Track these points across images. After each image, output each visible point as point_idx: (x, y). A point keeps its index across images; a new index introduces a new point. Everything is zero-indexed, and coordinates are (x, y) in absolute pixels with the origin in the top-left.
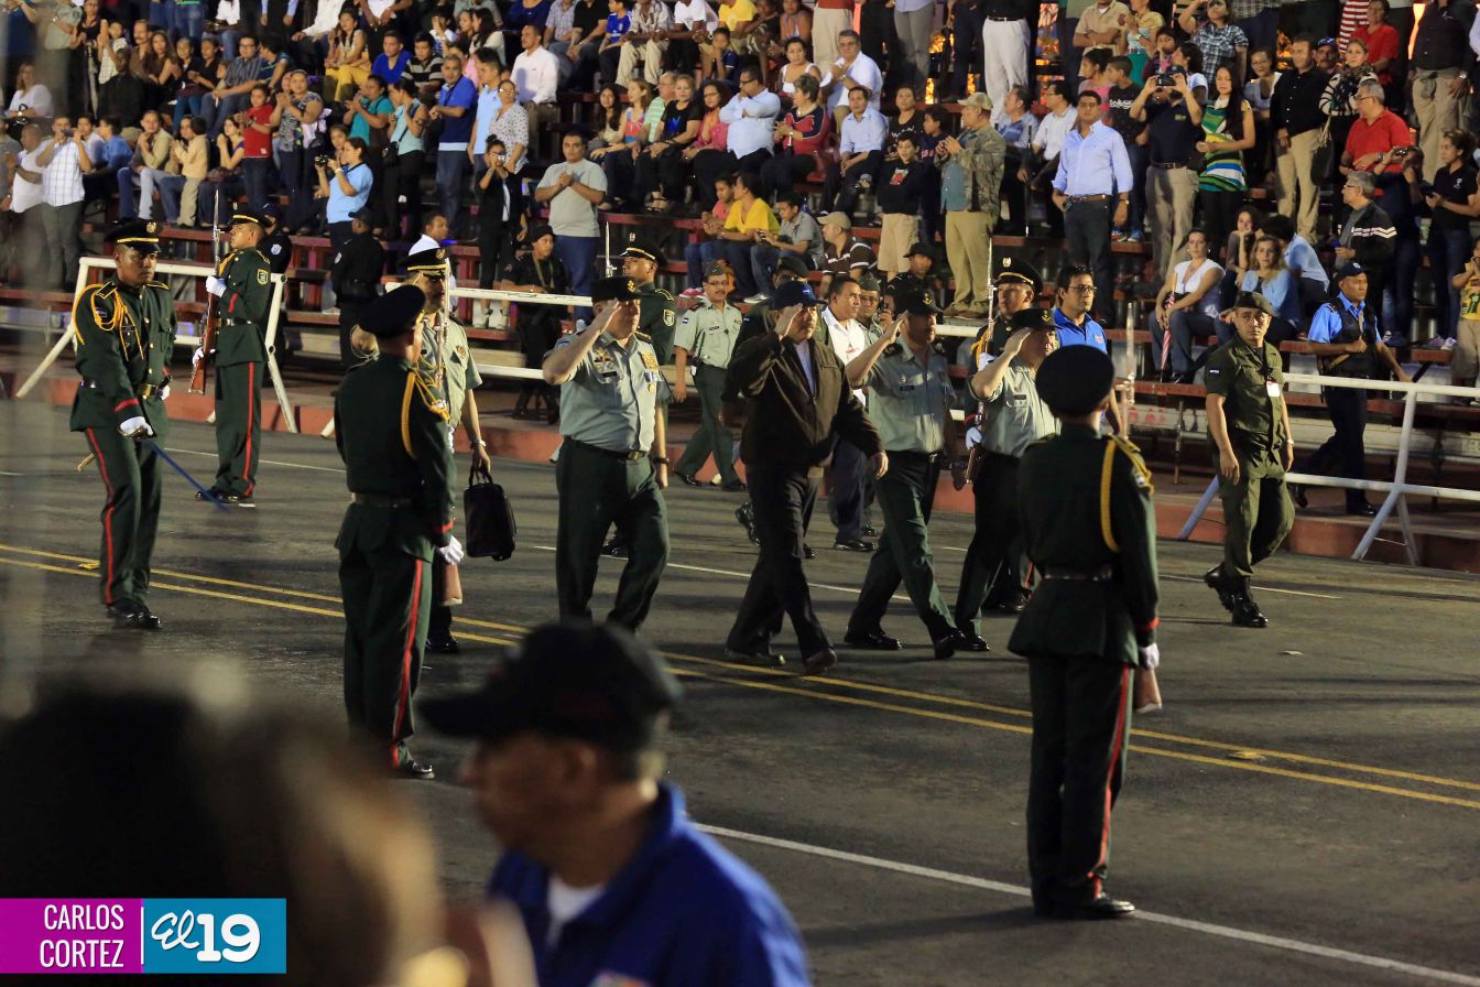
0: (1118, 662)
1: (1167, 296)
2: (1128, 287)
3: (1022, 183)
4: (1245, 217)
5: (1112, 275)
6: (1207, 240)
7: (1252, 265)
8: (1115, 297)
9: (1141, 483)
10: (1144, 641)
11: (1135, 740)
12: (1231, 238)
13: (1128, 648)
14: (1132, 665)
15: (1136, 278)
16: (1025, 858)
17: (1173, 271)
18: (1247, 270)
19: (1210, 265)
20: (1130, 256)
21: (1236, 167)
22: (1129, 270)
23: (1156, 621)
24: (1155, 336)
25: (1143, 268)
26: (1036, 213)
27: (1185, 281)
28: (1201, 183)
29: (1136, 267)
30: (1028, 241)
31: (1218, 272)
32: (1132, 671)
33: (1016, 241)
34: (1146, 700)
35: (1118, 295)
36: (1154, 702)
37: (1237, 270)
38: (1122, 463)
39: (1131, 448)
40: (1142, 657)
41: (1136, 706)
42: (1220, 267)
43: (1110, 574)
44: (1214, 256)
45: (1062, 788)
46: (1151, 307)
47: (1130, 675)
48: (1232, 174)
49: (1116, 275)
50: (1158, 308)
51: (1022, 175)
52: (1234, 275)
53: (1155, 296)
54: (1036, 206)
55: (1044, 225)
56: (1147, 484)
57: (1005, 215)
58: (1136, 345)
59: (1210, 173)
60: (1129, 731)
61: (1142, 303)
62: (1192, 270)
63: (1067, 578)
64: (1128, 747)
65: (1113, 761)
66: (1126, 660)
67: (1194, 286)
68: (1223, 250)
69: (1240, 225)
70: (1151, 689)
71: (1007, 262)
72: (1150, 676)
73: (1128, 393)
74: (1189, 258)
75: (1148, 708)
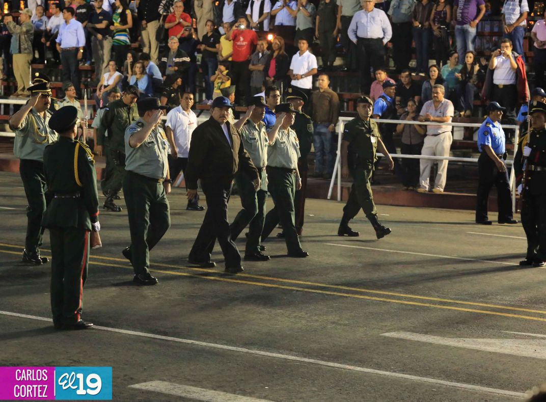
0: (83, 229)
1: (101, 87)
2: (86, 83)
3: (42, 43)
4: (129, 55)
5: (80, 78)
6: (116, 64)
7: (134, 73)
8: (81, 87)
9: (90, 159)
10: (93, 221)
11: (91, 259)
12: (125, 63)
13: (87, 223)
14: (89, 230)
15: (89, 80)
16: (50, 307)
17: (103, 77)
18: (132, 75)
19: (117, 74)
20: (86, 71)
21: (126, 35)
22: (86, 77)
23: (98, 213)
24: (97, 101)
25: (91, 76)
26: (49, 55)
27: (108, 80)
28: (114, 42)
29: (89, 76)
30: (46, 66)
31: (120, 77)
32: (90, 233)
33: (41, 66)
34: (96, 244)
35: (82, 86)
36: (100, 245)
37: (128, 75)
38: (82, 151)
39: (85, 145)
40: (93, 227)
41: (92, 246)
42: (121, 75)
43: (79, 195)
44: (119, 70)
45: (64, 279)
46: (95, 91)
47: (89, 234)
48: (124, 38)
49: (81, 79)
50: (98, 91)
51: (43, 40)
52: (126, 78)
53: (97, 86)
54: (48, 52)
55: (52, 60)
56: (92, 160)
57: (37, 56)
58: (89, 106)
59: (117, 37)
60: (89, 256)
61: (92, 89)
62: (110, 76)
63: (63, 197)
64: (89, 262)
65: (83, 268)
66: (86, 228)
67: (111, 82)
68: (122, 68)
69: (128, 58)
70: (98, 239)
71: (37, 74)
72: (97, 235)
73: (85, 124)
74: (109, 71)
75: (97, 246)
